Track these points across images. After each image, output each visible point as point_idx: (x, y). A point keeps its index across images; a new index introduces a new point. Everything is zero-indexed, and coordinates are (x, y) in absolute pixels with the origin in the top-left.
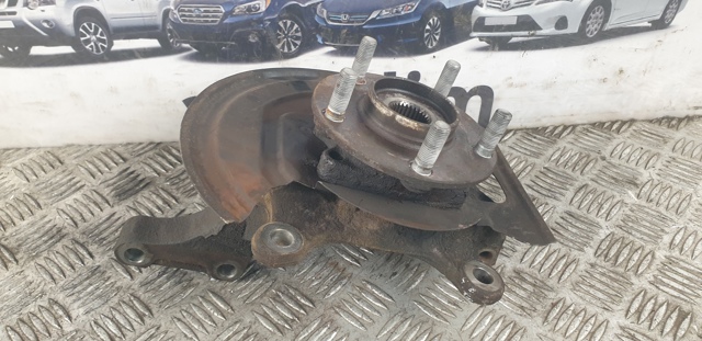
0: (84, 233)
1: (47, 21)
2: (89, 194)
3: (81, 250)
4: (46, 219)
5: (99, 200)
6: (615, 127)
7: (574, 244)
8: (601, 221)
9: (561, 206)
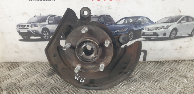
0: (39, 85)
1: (35, 31)
2: (41, 74)
4: (30, 80)
5: (44, 76)
6: (180, 62)
7: (170, 93)
8: (177, 87)
9: (166, 83)
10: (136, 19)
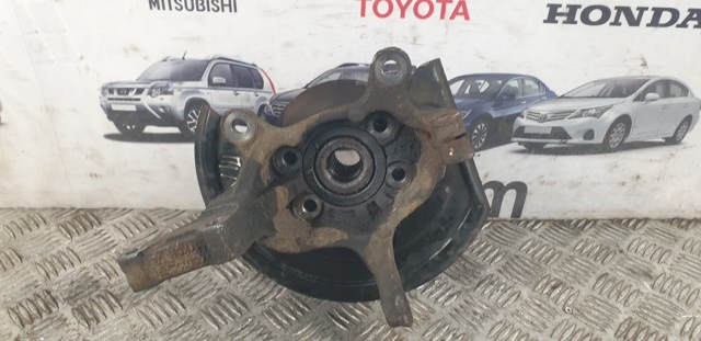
1: (163, 107)
3: (175, 302)
6: (631, 224)
7: (597, 325)
8: (621, 307)
9: (585, 291)
10: (500, 82)
